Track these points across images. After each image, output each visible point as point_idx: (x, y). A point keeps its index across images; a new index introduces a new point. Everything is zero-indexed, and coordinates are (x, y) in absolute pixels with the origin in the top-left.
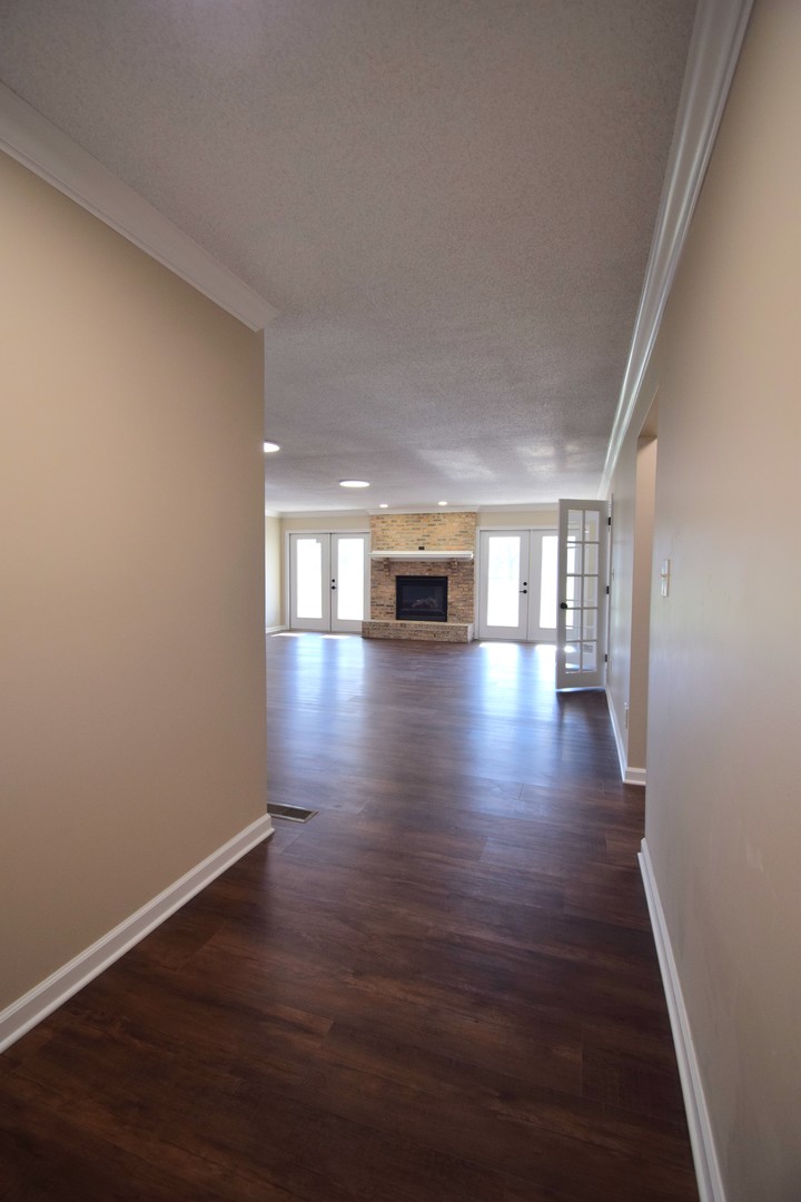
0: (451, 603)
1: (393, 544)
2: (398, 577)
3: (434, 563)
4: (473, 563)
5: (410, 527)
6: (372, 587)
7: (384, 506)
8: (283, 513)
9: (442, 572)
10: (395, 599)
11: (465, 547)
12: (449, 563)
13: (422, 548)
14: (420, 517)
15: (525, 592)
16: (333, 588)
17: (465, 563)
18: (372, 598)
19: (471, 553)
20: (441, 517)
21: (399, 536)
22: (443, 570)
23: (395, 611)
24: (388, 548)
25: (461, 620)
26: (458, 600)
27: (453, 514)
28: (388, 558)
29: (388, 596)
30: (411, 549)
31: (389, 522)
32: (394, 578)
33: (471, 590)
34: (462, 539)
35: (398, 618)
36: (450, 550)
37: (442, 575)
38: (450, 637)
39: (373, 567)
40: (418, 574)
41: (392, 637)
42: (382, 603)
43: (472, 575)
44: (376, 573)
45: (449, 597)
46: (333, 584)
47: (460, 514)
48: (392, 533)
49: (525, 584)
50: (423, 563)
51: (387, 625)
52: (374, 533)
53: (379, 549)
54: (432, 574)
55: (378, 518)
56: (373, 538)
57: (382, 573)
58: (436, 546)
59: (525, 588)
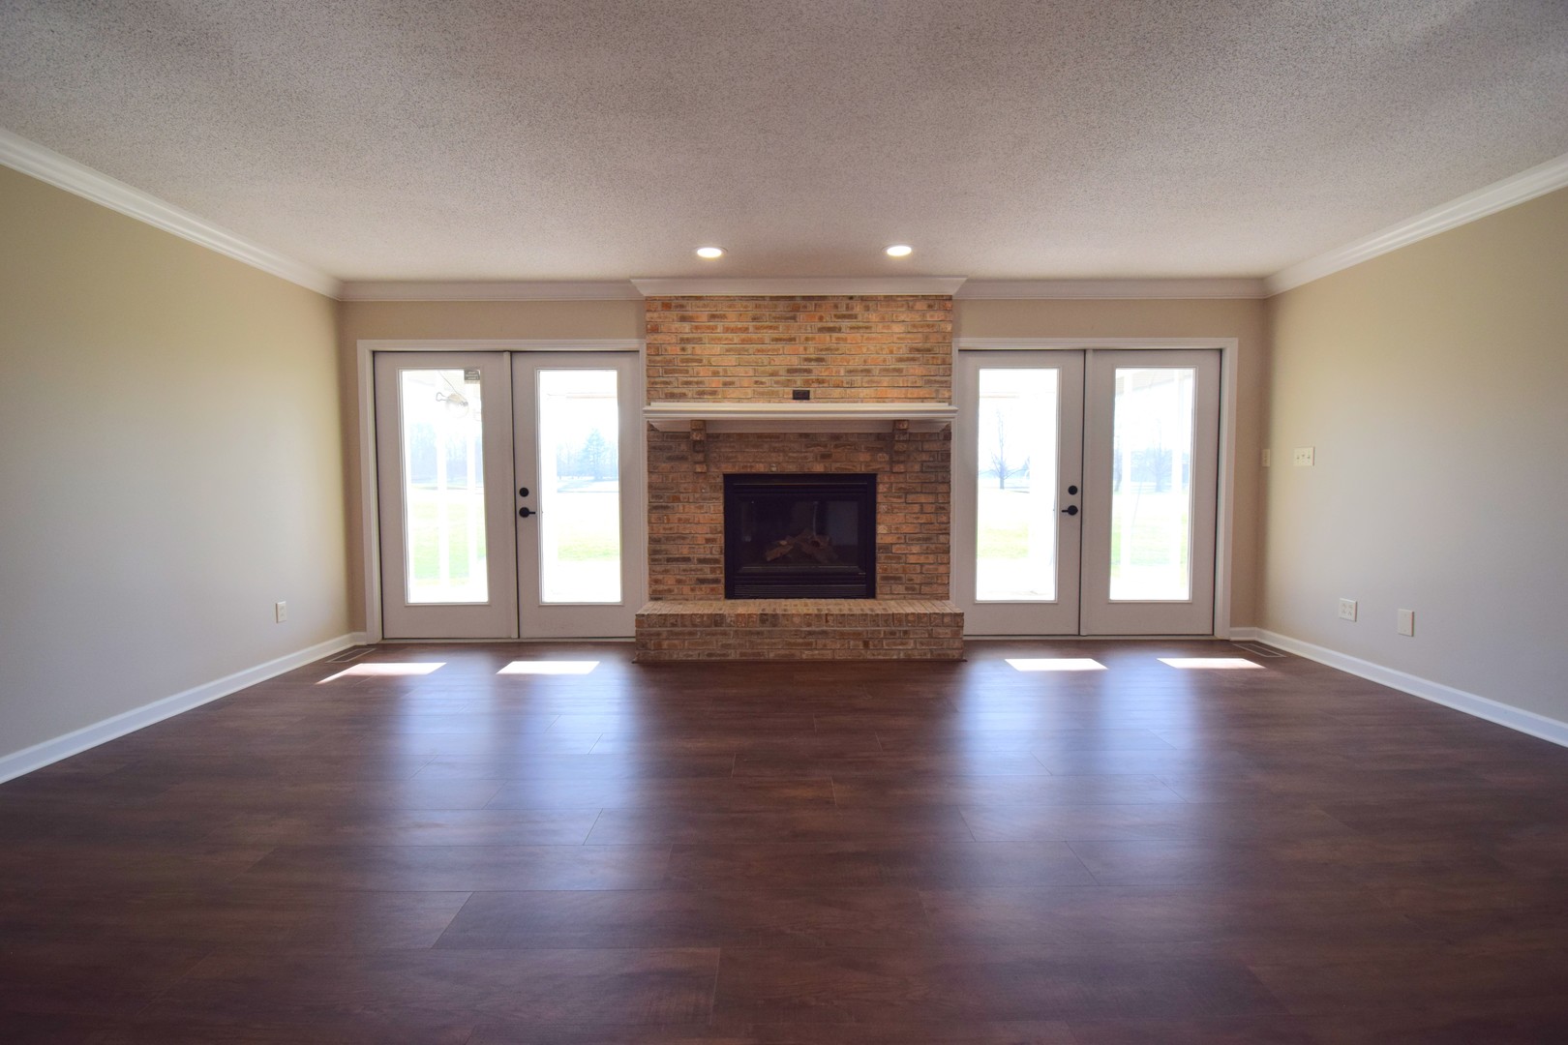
0: (887, 548)
1: (714, 383)
2: (729, 478)
3: (837, 436)
4: (947, 435)
5: (767, 335)
6: (653, 508)
7: (710, 253)
8: (346, 284)
9: (860, 463)
10: (721, 538)
11: (922, 393)
12: (879, 437)
13: (801, 396)
14: (795, 306)
15: (1072, 510)
16: (525, 512)
17: (926, 437)
18: (652, 540)
19: (944, 406)
20: (858, 309)
21: (732, 359)
22: (864, 457)
23: (721, 576)
24: (701, 395)
25: (915, 592)
26: (907, 539)
27: (889, 299)
28: (704, 422)
29: (702, 531)
30: (770, 396)
31: (703, 317)
32: (720, 480)
33: (943, 509)
34: (916, 369)
35: (730, 594)
36: (881, 399)
37: (861, 469)
38: (912, 648)
39: (653, 449)
40: (792, 468)
41: (733, 655)
42: (685, 551)
43: (947, 469)
44: (665, 466)
45: (881, 529)
46: (523, 502)
47: (909, 301)
48: (713, 350)
49: (1073, 490)
50: (807, 435)
51: (717, 620)
52: (655, 351)
53: (671, 397)
54: (834, 467)
55: (667, 304)
56: (651, 364)
57: (684, 466)
58: (845, 387)
59: (1074, 500)
